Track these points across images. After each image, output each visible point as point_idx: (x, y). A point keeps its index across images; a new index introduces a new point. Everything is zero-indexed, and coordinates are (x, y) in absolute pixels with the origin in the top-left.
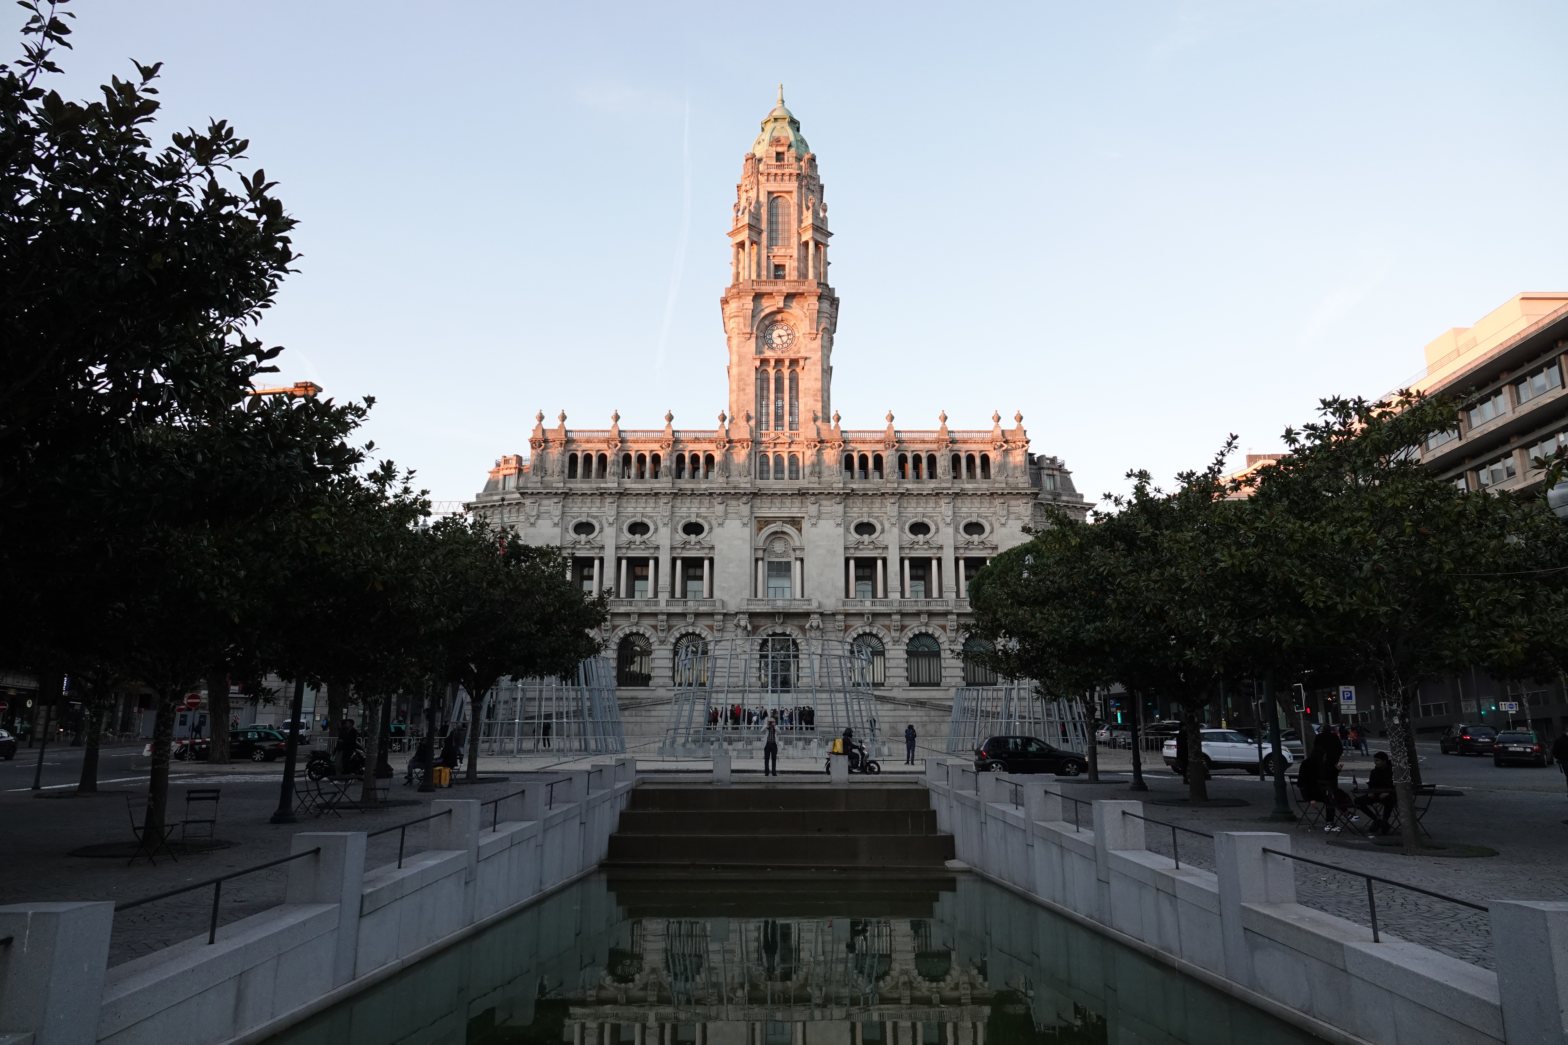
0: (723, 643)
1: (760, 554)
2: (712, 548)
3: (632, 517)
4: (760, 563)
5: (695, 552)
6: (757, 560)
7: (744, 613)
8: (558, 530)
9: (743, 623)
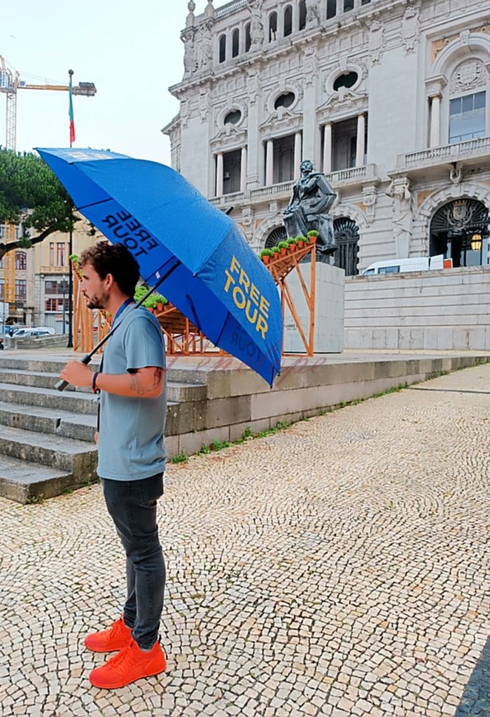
0: (376, 222)
1: (436, 89)
2: (365, 98)
3: (276, 87)
4: (436, 102)
5: (346, 110)
6: (430, 100)
7: (400, 175)
8: (206, 124)
9: (399, 190)
